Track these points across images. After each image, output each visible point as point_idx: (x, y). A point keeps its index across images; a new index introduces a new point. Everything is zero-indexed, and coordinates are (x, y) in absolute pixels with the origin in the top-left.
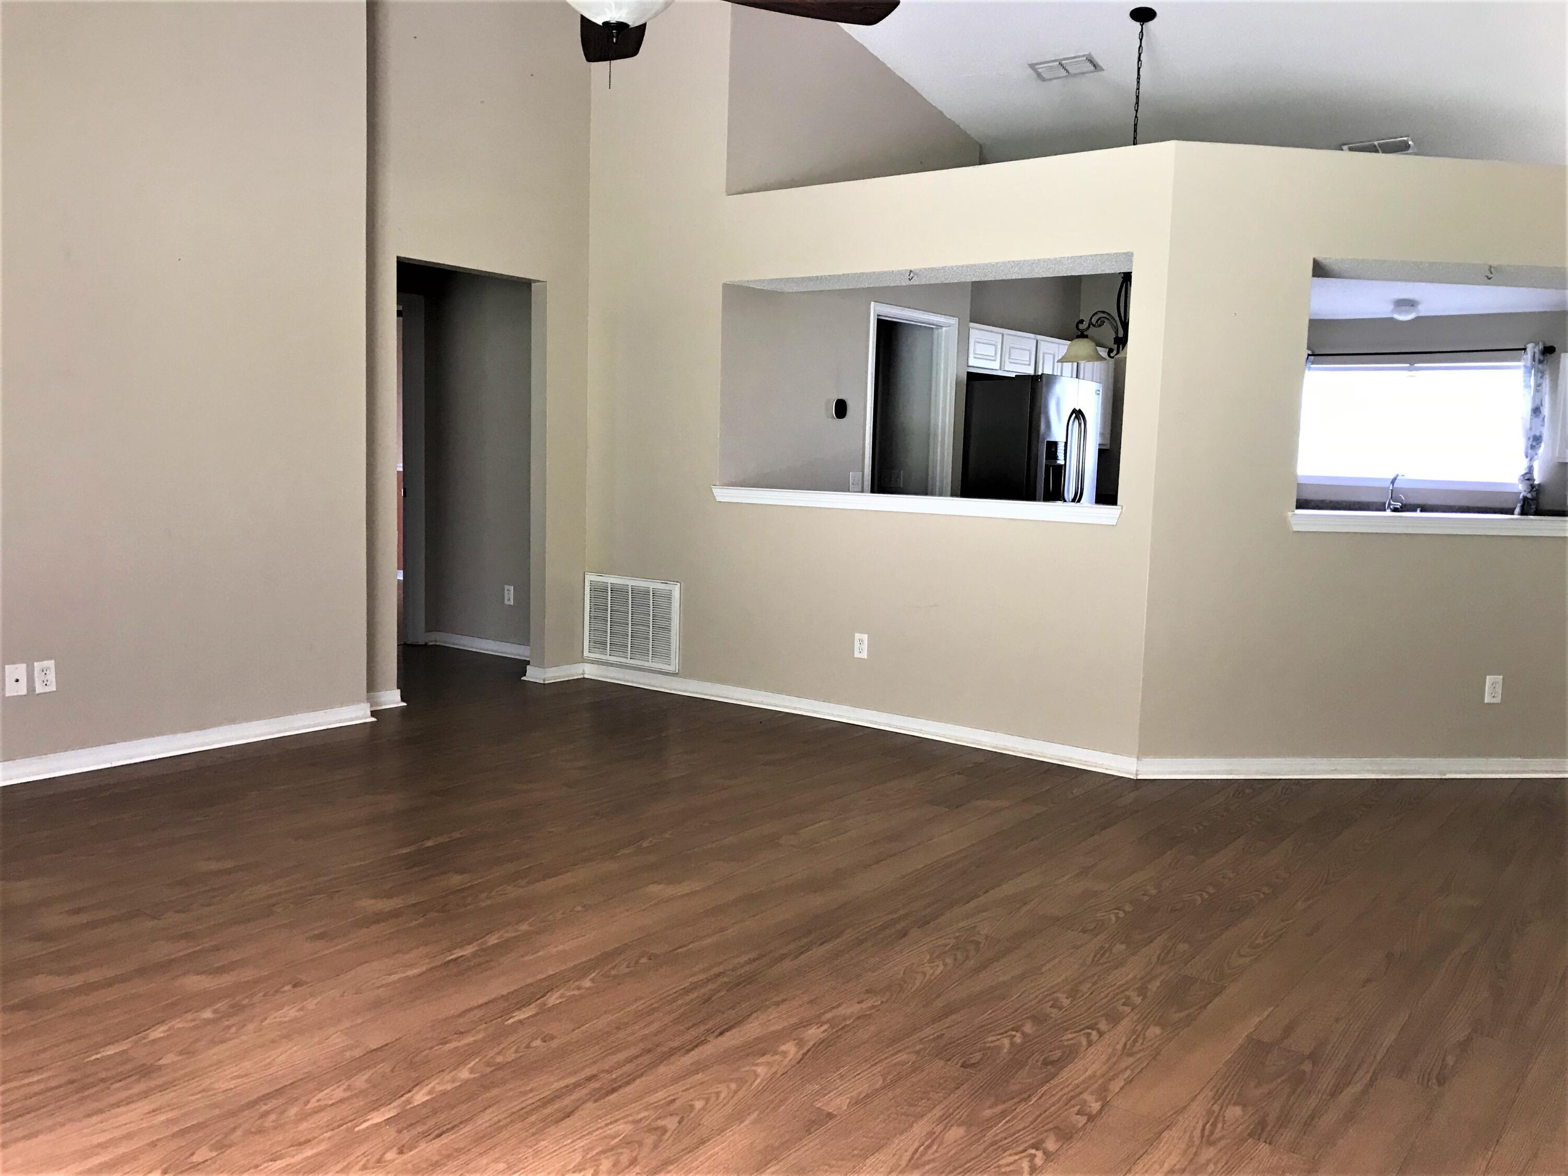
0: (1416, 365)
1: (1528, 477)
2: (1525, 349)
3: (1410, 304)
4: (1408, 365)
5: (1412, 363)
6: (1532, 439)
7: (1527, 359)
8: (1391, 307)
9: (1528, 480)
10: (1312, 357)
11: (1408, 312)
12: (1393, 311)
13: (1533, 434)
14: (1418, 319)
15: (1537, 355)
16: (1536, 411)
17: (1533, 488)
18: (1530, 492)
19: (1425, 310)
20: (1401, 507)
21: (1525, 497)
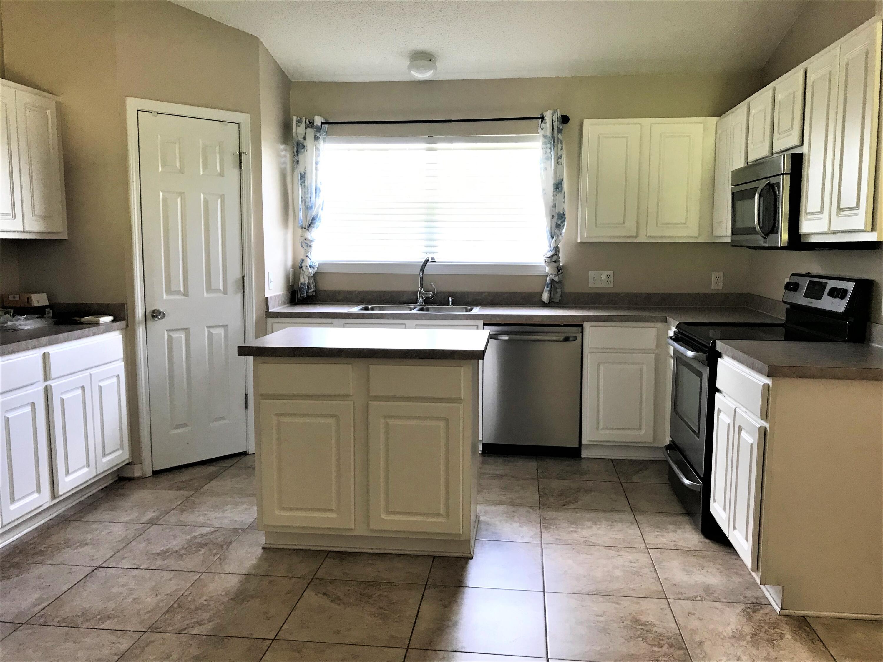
1: (554, 259)
2: (542, 118)
3: (427, 58)
4: (427, 136)
6: (556, 217)
7: (546, 128)
8: (406, 62)
9: (555, 262)
10: (326, 126)
11: (427, 68)
12: (410, 67)
13: (557, 211)
15: (556, 125)
16: (558, 186)
17: (559, 271)
18: (556, 275)
20: (433, 296)
21: (552, 281)
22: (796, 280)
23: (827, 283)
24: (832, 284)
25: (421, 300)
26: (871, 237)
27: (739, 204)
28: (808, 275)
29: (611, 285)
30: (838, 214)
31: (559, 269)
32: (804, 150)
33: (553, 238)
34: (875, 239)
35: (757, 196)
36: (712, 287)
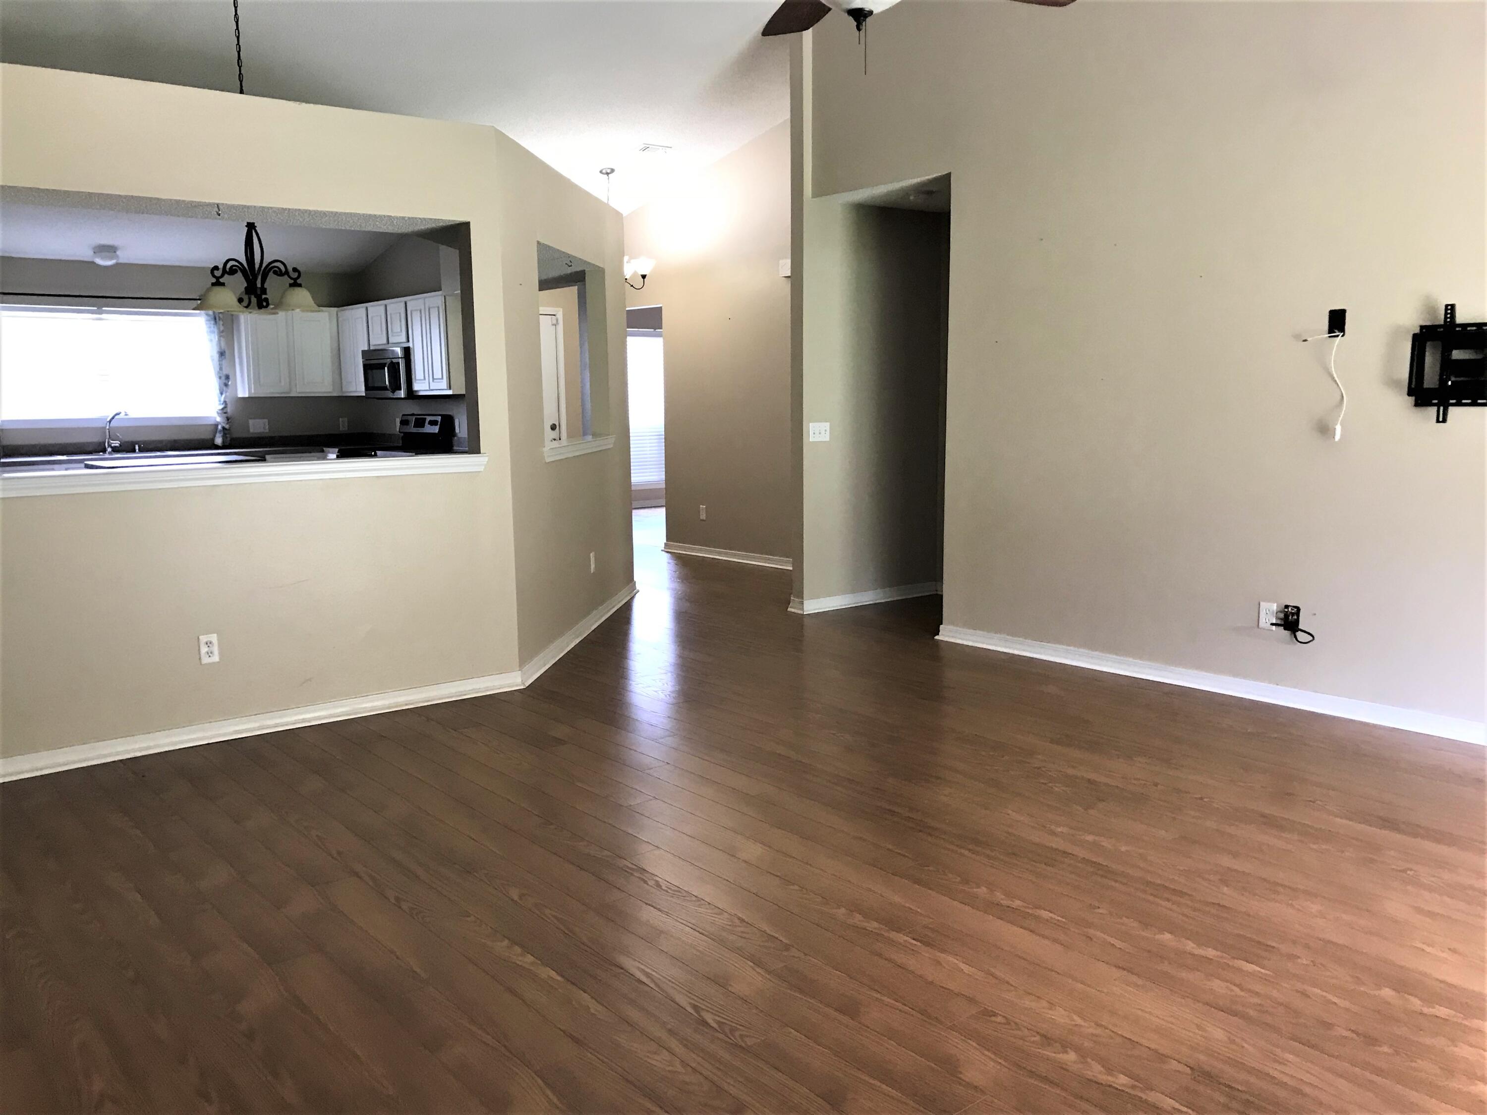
0: (104, 309)
1: (224, 411)
3: (109, 250)
4: (96, 308)
5: (100, 307)
6: (223, 378)
9: (225, 413)
11: (111, 258)
12: (94, 255)
14: (117, 265)
16: (223, 354)
18: (227, 424)
19: (126, 256)
20: (120, 445)
21: (224, 428)
22: (405, 418)
23: (426, 418)
24: (429, 418)
25: (109, 450)
26: (450, 392)
27: (369, 372)
28: (413, 415)
29: (267, 431)
30: (433, 381)
31: (228, 419)
32: (410, 345)
33: (222, 394)
34: (451, 393)
35: (386, 368)
36: (341, 429)
